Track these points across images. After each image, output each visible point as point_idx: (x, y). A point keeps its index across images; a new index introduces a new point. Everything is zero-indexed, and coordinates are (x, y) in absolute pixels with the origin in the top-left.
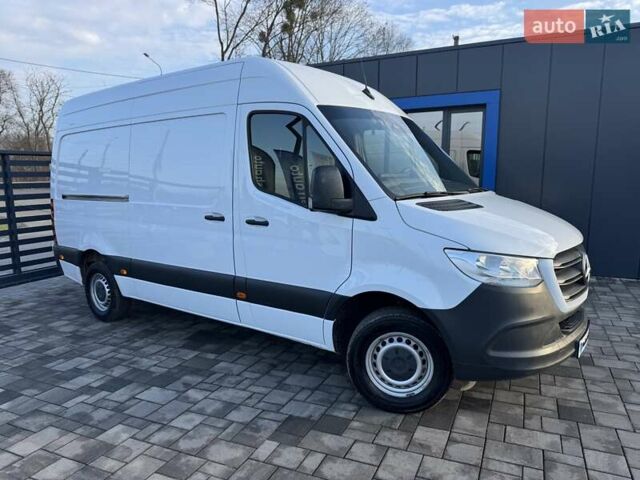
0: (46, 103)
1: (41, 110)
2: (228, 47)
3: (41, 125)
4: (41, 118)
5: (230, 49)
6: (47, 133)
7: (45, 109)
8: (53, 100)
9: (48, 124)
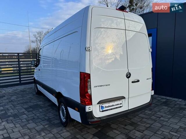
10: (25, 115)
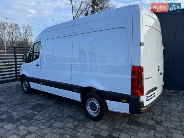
0: (27, 32)
1: (26, 34)
2: (75, 17)
3: (26, 38)
4: (26, 36)
5: (76, 18)
6: (27, 41)
7: (27, 34)
8: (29, 32)
9: (28, 38)
10: (38, 116)
